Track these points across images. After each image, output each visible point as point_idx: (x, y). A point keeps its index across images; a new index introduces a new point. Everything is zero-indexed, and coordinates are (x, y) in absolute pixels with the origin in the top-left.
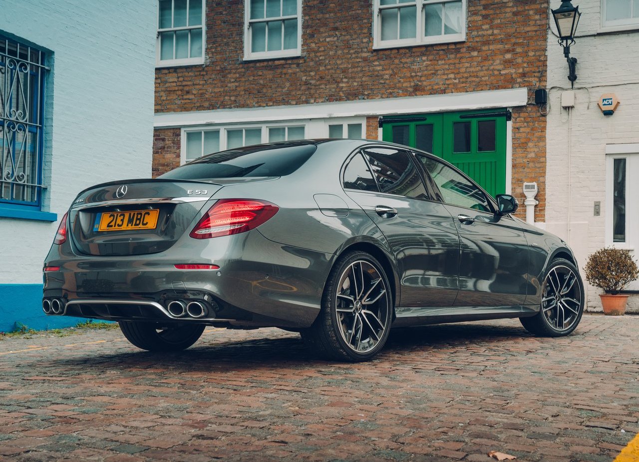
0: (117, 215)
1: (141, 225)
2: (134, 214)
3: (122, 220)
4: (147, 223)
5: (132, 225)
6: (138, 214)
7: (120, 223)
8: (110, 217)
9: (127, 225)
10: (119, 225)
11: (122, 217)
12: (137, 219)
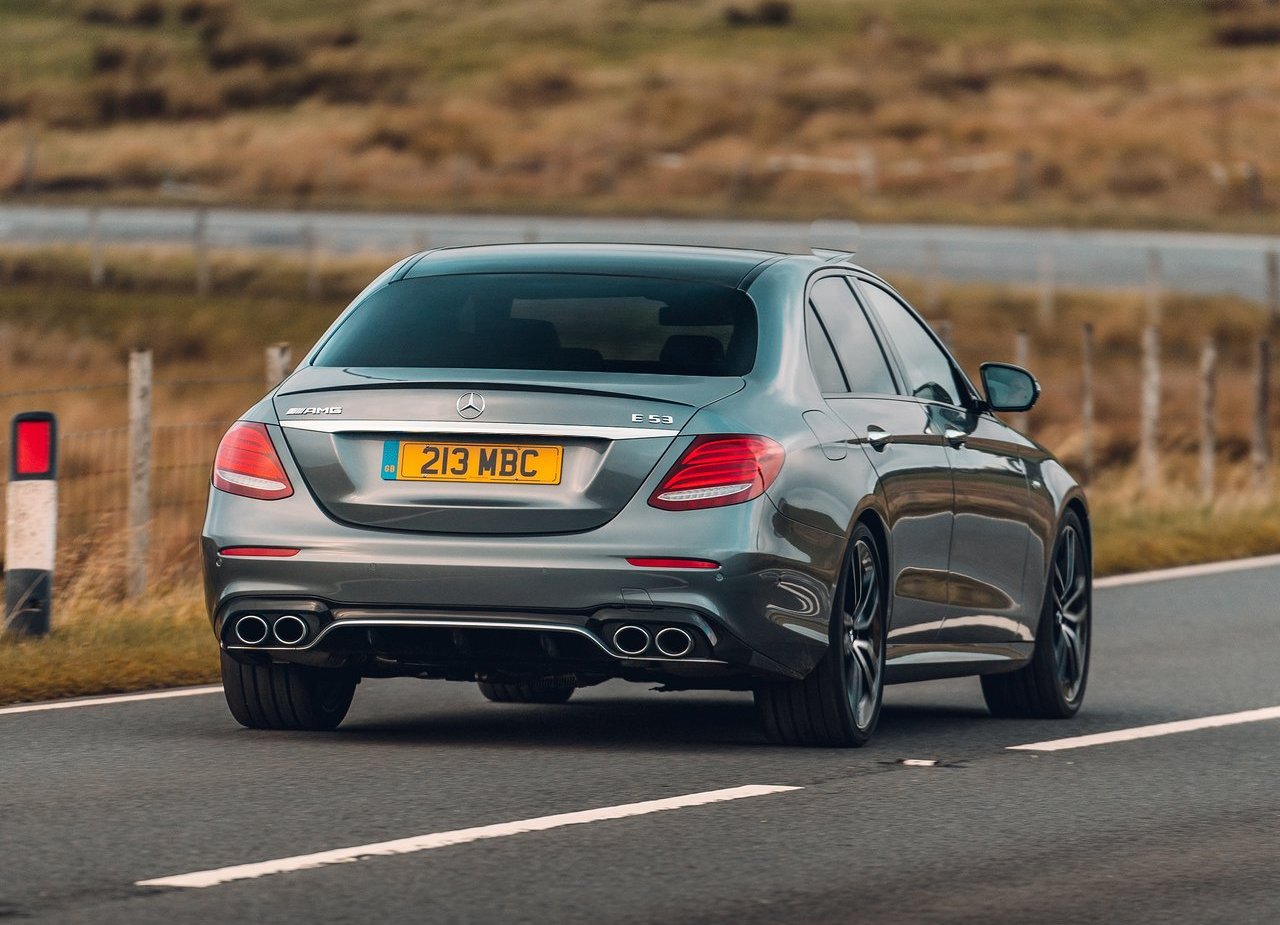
0: (446, 450)
1: (518, 475)
2: (494, 453)
3: (464, 462)
4: (534, 472)
5: (493, 474)
6: (504, 453)
7: (460, 467)
8: (425, 451)
9: (481, 473)
10: (453, 471)
11: (461, 456)
12: (505, 463)
